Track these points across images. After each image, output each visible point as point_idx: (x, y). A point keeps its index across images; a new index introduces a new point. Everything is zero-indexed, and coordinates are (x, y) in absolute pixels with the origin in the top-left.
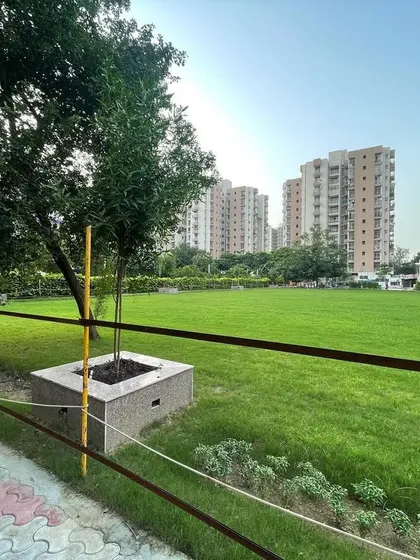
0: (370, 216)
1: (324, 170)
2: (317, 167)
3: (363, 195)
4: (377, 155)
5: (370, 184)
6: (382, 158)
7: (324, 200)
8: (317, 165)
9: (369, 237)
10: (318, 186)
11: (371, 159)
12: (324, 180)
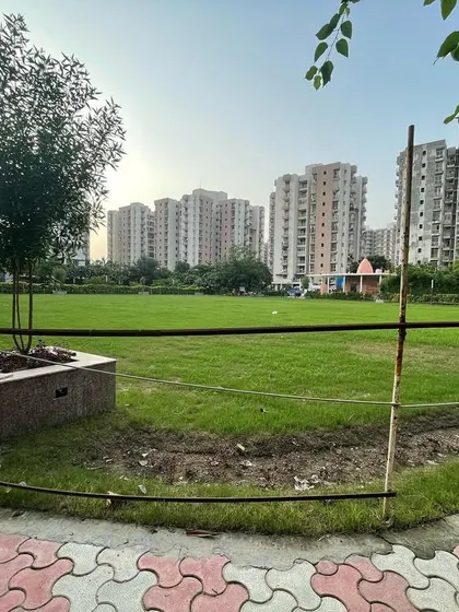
0: (327, 230)
1: (293, 185)
2: (288, 182)
3: (323, 209)
4: (336, 171)
5: (329, 199)
6: (340, 173)
7: (292, 214)
8: (287, 180)
9: (327, 250)
10: (287, 201)
11: (330, 173)
12: (293, 195)
